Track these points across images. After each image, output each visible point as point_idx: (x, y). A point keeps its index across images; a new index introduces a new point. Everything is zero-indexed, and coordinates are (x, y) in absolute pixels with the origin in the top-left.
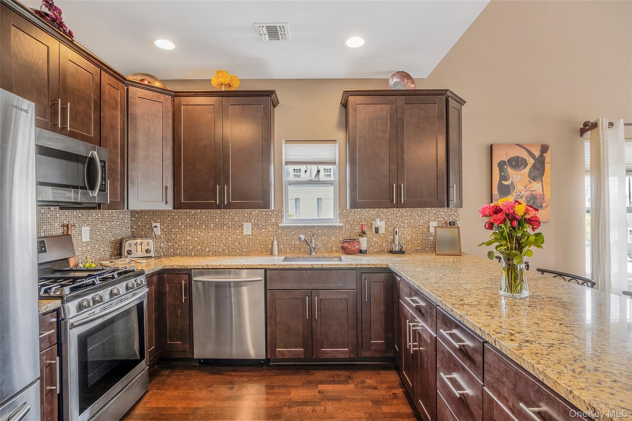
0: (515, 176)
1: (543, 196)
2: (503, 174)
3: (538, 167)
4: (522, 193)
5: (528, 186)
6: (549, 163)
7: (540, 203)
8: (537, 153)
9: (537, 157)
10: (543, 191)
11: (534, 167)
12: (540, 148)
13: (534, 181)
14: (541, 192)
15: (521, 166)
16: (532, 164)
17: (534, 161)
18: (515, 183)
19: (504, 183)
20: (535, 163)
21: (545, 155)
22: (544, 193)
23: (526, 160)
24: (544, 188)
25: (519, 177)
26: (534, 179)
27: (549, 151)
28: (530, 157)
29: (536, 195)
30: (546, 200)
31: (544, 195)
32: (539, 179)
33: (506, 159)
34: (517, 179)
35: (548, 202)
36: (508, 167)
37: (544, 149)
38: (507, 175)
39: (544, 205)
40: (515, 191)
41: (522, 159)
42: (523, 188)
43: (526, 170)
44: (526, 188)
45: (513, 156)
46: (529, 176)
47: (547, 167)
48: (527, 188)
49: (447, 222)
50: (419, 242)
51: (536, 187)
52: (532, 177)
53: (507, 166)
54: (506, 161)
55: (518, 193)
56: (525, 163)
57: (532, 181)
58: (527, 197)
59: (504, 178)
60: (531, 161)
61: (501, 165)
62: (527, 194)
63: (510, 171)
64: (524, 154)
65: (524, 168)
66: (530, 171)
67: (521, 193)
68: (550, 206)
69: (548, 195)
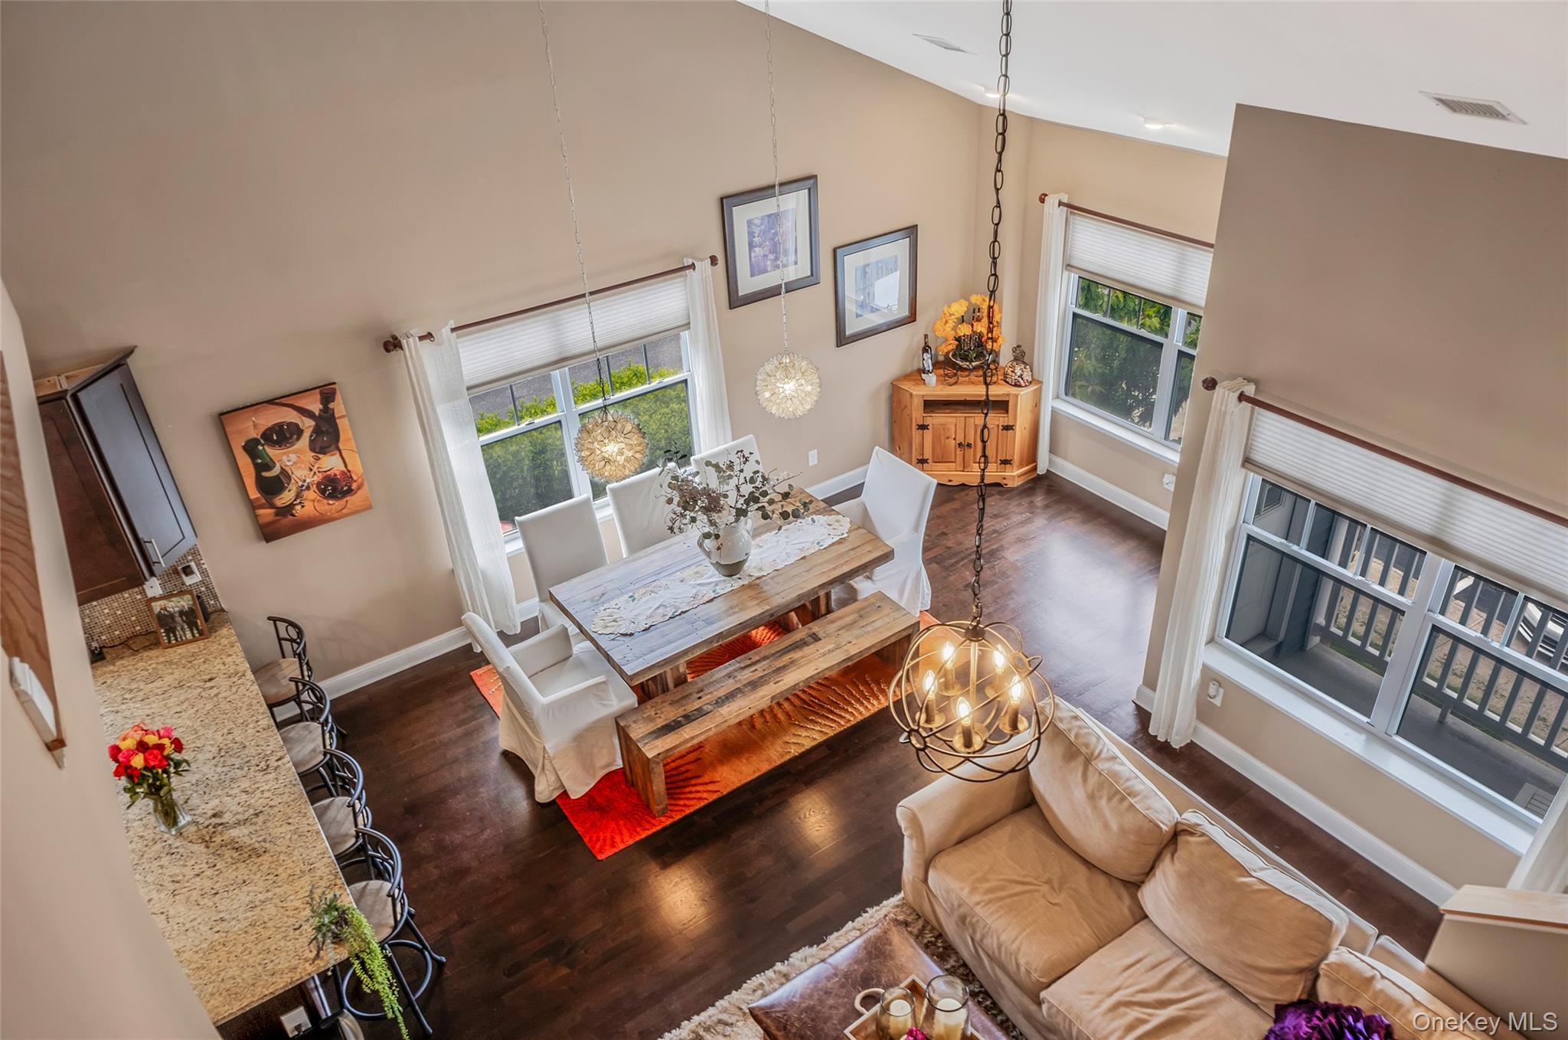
0: (284, 458)
1: (347, 475)
2: (260, 461)
3: (324, 429)
4: (308, 481)
5: (316, 467)
6: (343, 417)
7: (346, 485)
8: (316, 407)
9: (317, 414)
10: (346, 466)
11: (317, 431)
12: (319, 396)
13: (325, 454)
14: (343, 468)
15: (291, 438)
16: (311, 429)
17: (314, 420)
18: (287, 469)
19: (265, 474)
20: (316, 425)
21: (331, 406)
22: (349, 468)
23: (297, 425)
24: (347, 461)
25: (294, 458)
26: (323, 450)
27: (338, 397)
28: (304, 418)
29: (335, 475)
30: (355, 478)
31: (349, 471)
32: (333, 447)
33: (255, 434)
34: (289, 461)
35: (360, 480)
36: (266, 447)
37: (327, 393)
38: (268, 459)
39: (354, 486)
40: (293, 481)
41: (289, 424)
42: (305, 472)
43: (304, 442)
44: (311, 470)
45: (270, 425)
46: (313, 449)
47: (343, 425)
48: (315, 469)
49: (176, 569)
50: (133, 618)
51: (331, 463)
52: (317, 450)
53: (263, 445)
54: (259, 437)
55: (300, 484)
56: (299, 432)
57: (320, 456)
58: (318, 485)
59: (262, 466)
60: (308, 425)
61: (251, 448)
62: (316, 479)
63: (272, 452)
64: (292, 416)
65: (298, 439)
66: (311, 442)
67: (305, 481)
68: (366, 484)
69: (357, 467)
